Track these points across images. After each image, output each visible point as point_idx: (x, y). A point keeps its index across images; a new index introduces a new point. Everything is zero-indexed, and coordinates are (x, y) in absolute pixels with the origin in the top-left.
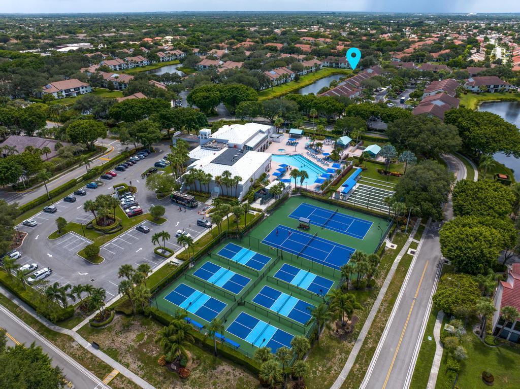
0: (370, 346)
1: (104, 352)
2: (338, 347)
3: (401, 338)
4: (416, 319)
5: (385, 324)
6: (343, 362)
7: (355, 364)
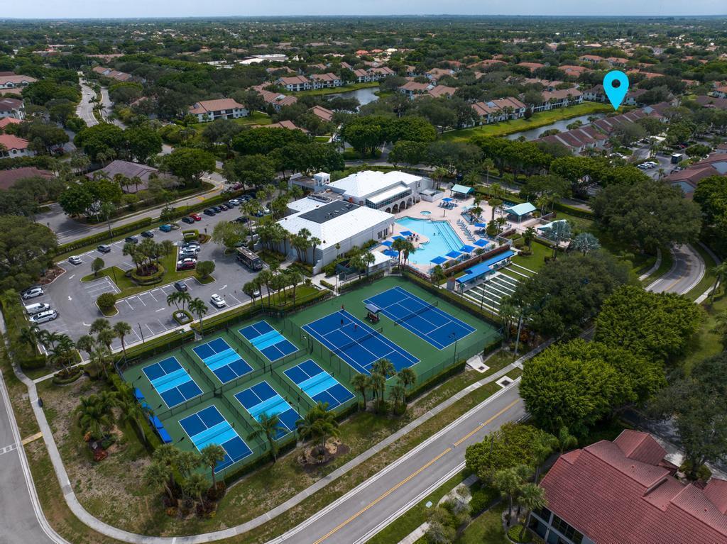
0: (337, 490)
1: (45, 412)
2: (293, 478)
3: (389, 493)
4: (432, 473)
5: (380, 468)
6: (286, 497)
7: (297, 506)
